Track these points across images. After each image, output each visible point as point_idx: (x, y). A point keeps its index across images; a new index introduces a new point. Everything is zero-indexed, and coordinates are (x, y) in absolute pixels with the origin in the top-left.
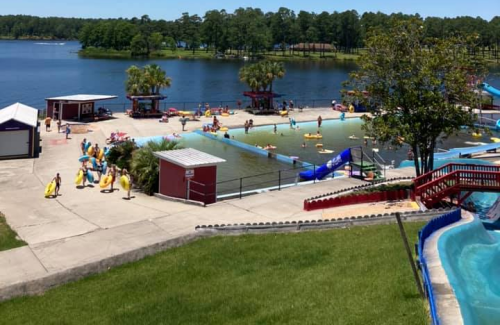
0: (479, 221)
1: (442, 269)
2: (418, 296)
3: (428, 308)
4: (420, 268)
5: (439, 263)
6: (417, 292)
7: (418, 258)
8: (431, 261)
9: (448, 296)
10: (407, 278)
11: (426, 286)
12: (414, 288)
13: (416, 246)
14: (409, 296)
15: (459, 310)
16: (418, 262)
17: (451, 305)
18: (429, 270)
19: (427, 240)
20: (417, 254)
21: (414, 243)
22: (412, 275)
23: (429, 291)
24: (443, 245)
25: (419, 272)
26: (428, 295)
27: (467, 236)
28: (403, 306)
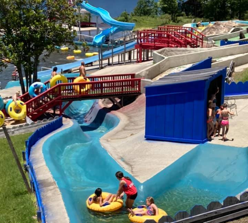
0: (78, 125)
1: (46, 168)
2: (26, 192)
3: (35, 200)
4: (27, 170)
5: (44, 163)
6: (25, 189)
7: (26, 163)
8: (36, 163)
9: (52, 187)
10: (16, 181)
11: (32, 183)
12: (22, 187)
13: (24, 153)
14: (17, 194)
15: (61, 196)
16: (25, 166)
17: (54, 194)
18: (35, 171)
19: (33, 148)
20: (24, 159)
21: (21, 151)
22: (20, 177)
23: (35, 187)
24: (47, 149)
25: (26, 174)
26: (34, 190)
27: (67, 139)
28: (13, 203)
